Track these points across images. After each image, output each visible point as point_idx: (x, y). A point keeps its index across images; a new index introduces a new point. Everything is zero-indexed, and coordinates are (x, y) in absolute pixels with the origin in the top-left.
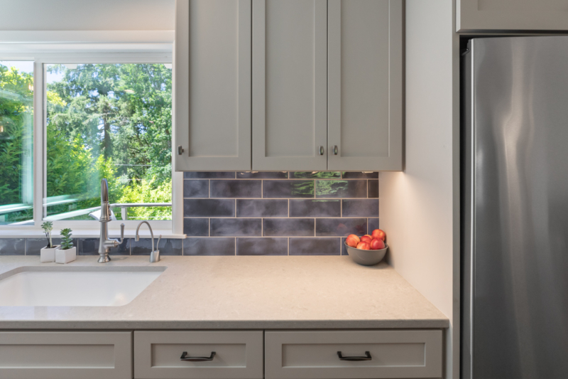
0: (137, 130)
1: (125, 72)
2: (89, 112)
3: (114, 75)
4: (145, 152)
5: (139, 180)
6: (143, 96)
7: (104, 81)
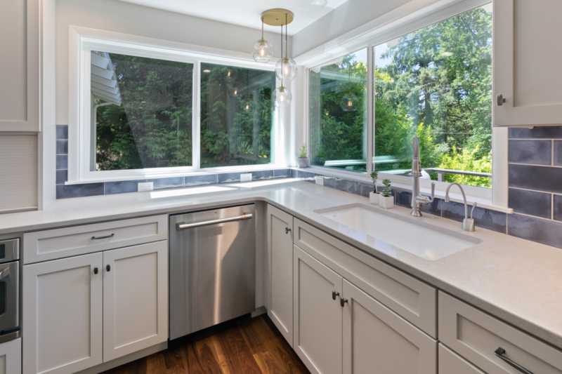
0: (458, 96)
1: (445, 39)
2: (412, 85)
3: (434, 45)
4: (467, 118)
5: (460, 149)
6: (464, 60)
7: (425, 54)
